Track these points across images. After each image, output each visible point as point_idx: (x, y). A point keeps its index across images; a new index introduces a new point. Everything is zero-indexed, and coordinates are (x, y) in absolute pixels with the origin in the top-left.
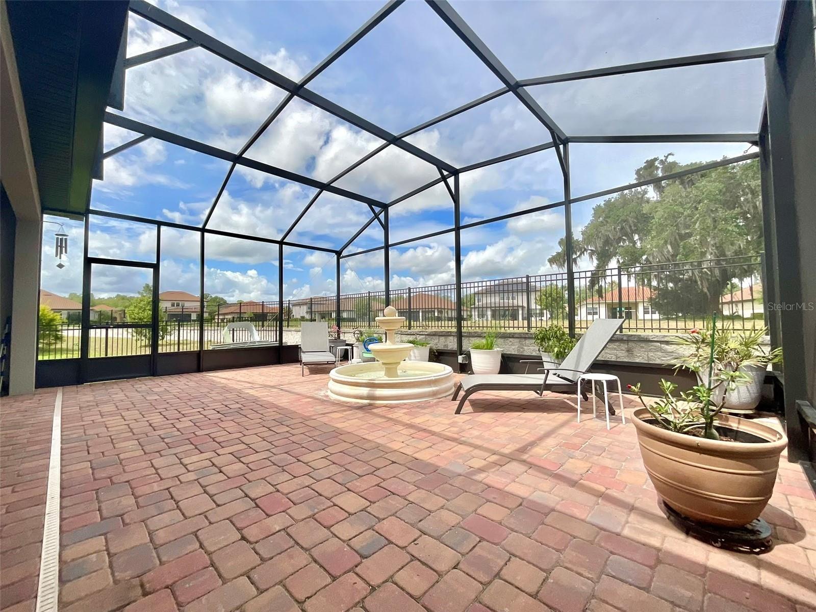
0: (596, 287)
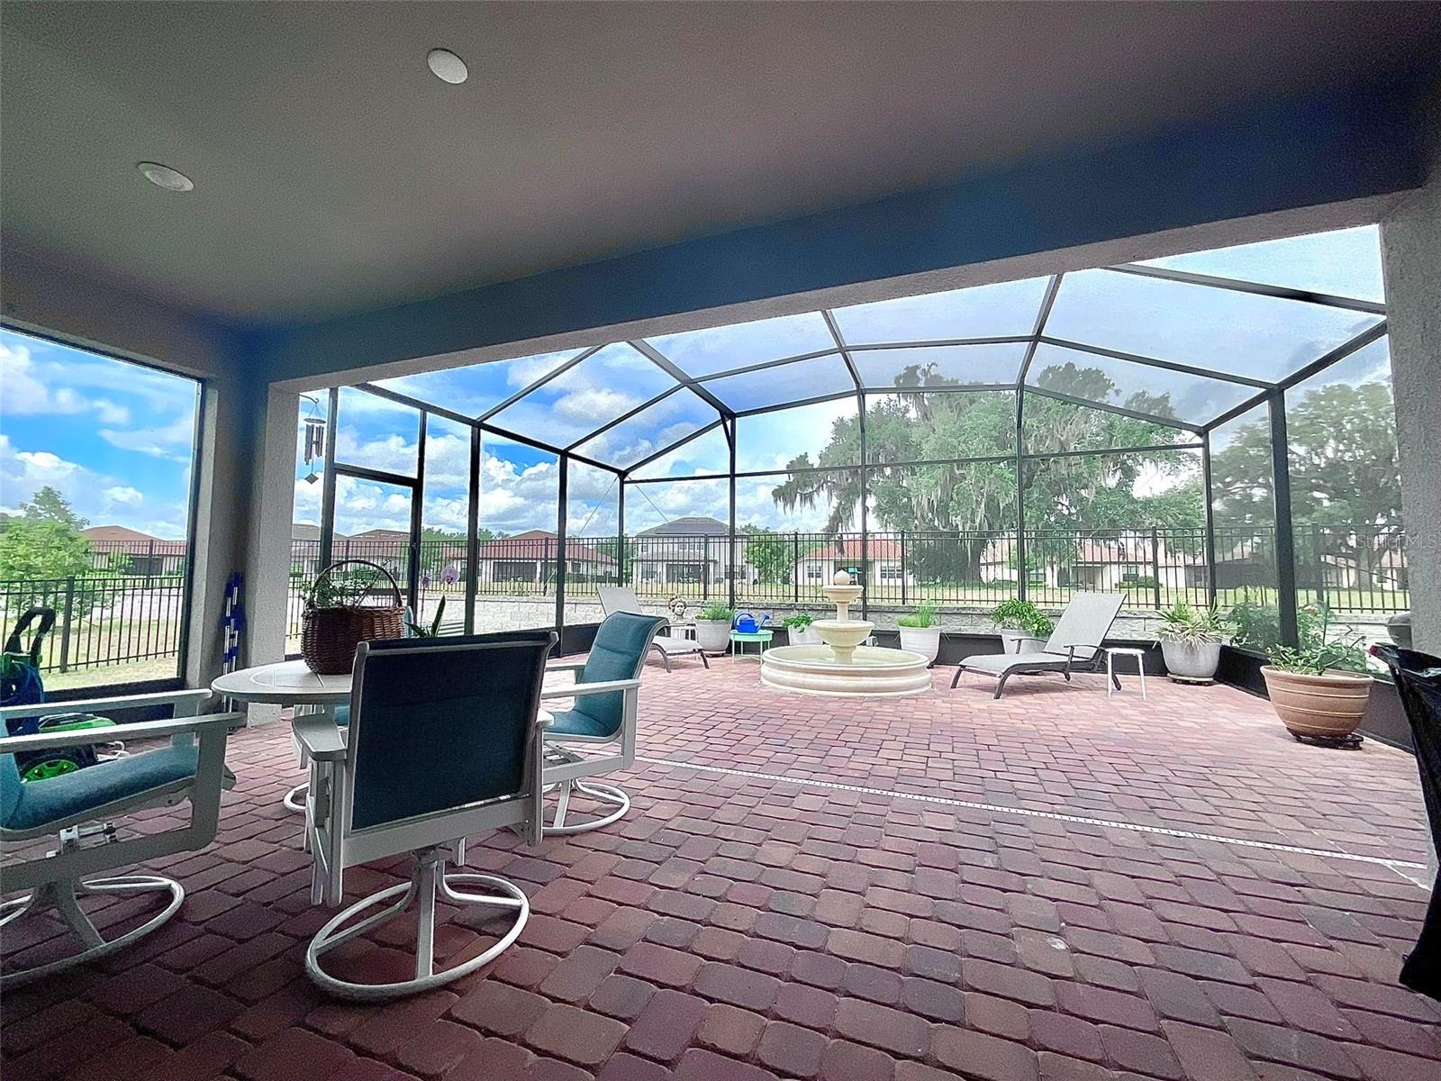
0: (836, 537)
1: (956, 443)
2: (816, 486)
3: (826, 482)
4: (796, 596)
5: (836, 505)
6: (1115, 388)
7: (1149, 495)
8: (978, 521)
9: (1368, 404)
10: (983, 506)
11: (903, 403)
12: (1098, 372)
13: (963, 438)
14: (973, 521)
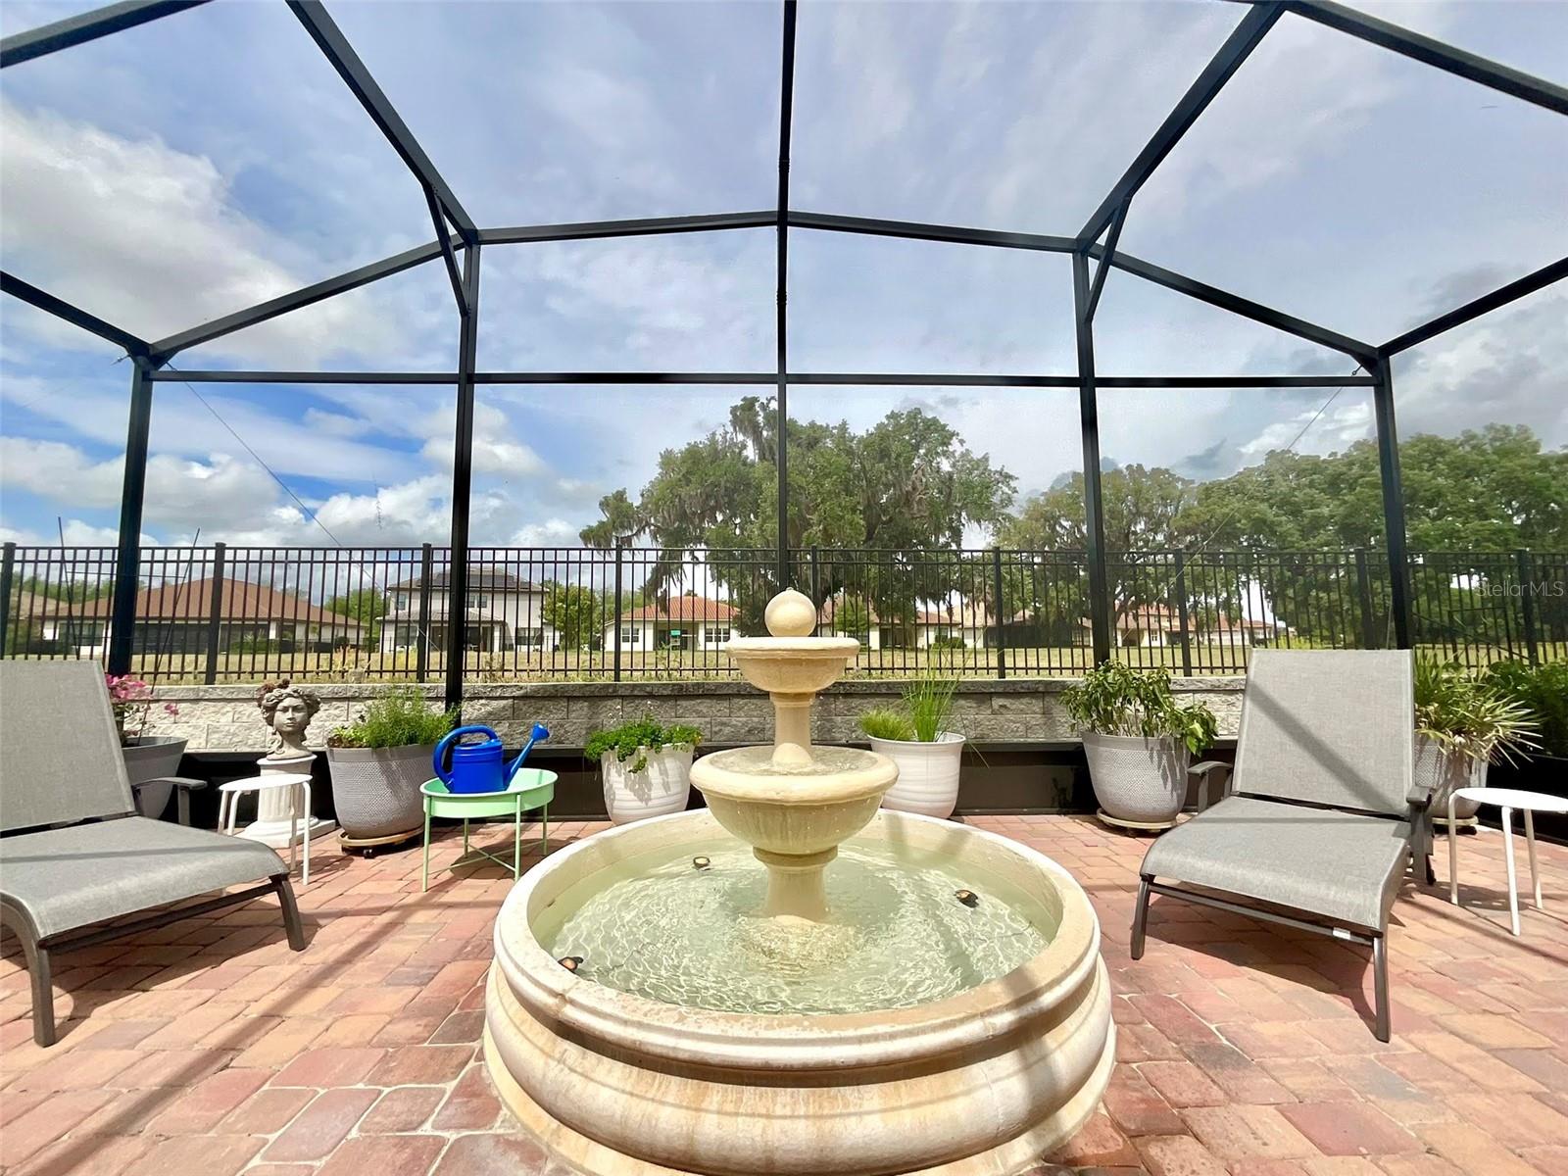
2: (635, 529)
3: (648, 524)
4: (617, 670)
11: (741, 437)
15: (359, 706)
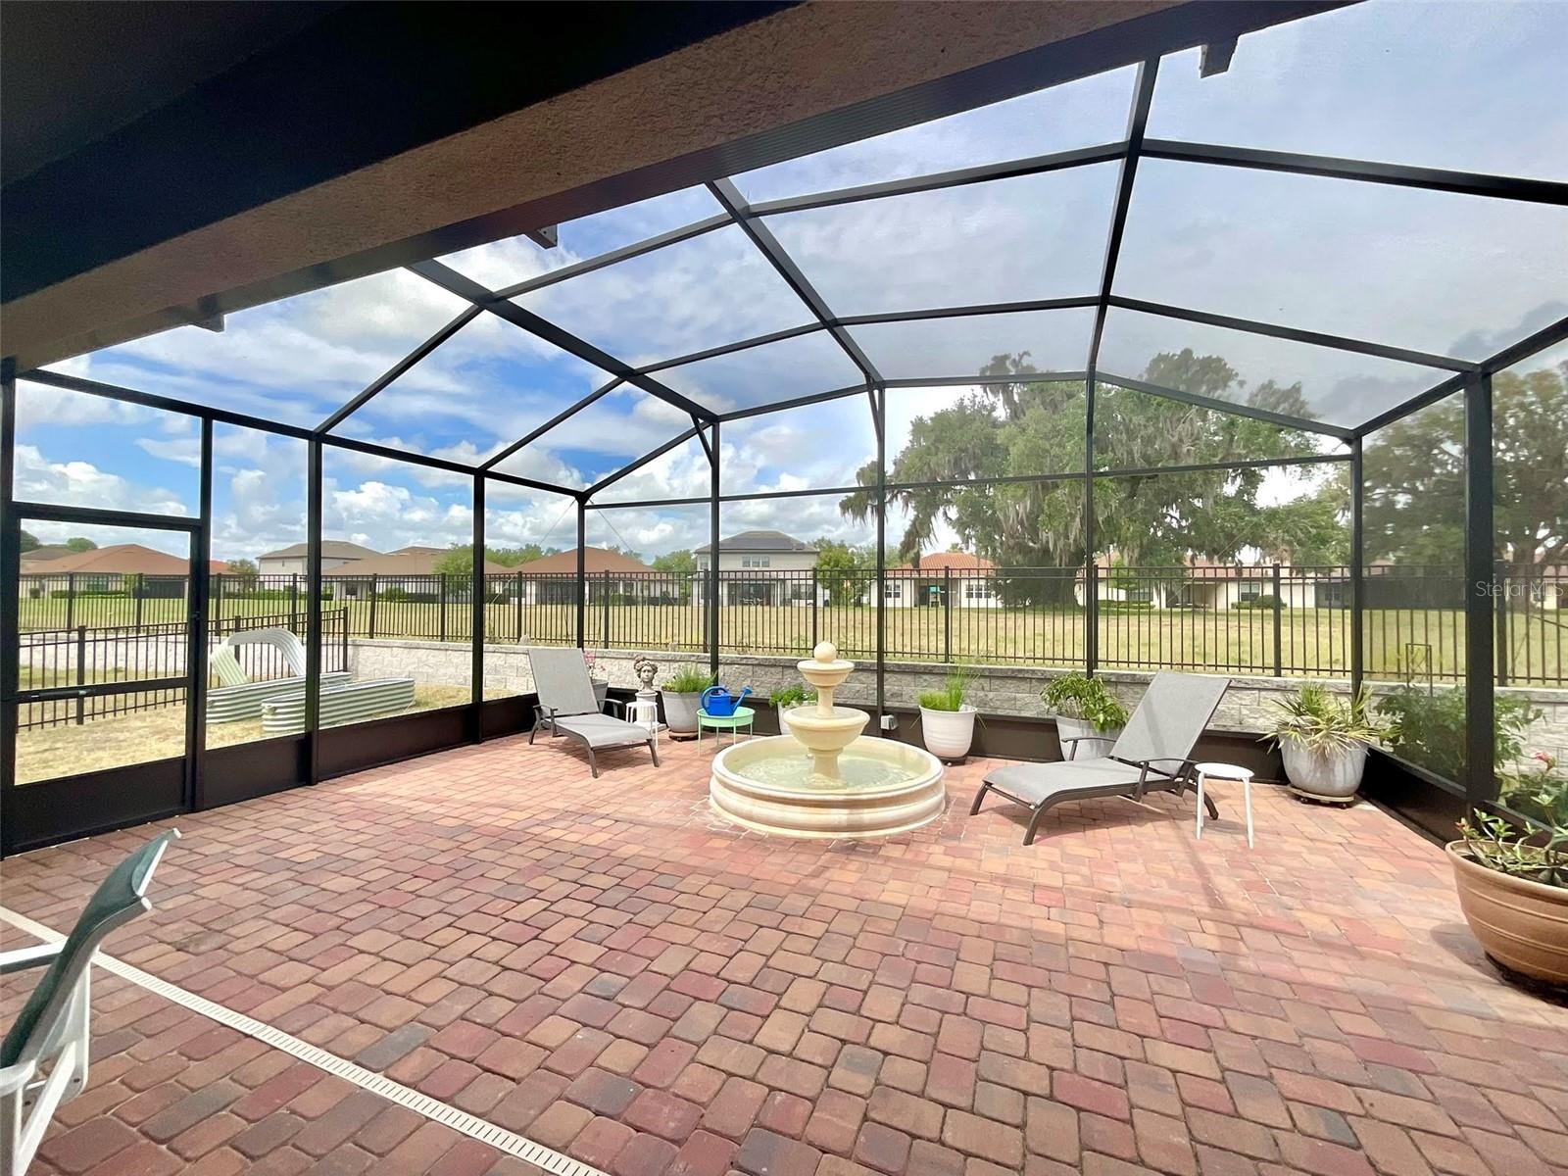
0: (912, 554)
1: (1048, 447)
2: (889, 496)
3: (901, 491)
5: (912, 518)
6: (1239, 378)
7: (1274, 505)
8: (1072, 537)
9: (1537, 394)
10: (1078, 520)
11: (991, 399)
12: (1219, 360)
13: (1057, 440)
14: (1068, 538)
15: (676, 665)
